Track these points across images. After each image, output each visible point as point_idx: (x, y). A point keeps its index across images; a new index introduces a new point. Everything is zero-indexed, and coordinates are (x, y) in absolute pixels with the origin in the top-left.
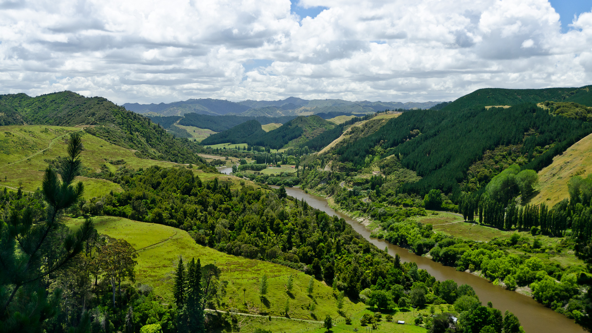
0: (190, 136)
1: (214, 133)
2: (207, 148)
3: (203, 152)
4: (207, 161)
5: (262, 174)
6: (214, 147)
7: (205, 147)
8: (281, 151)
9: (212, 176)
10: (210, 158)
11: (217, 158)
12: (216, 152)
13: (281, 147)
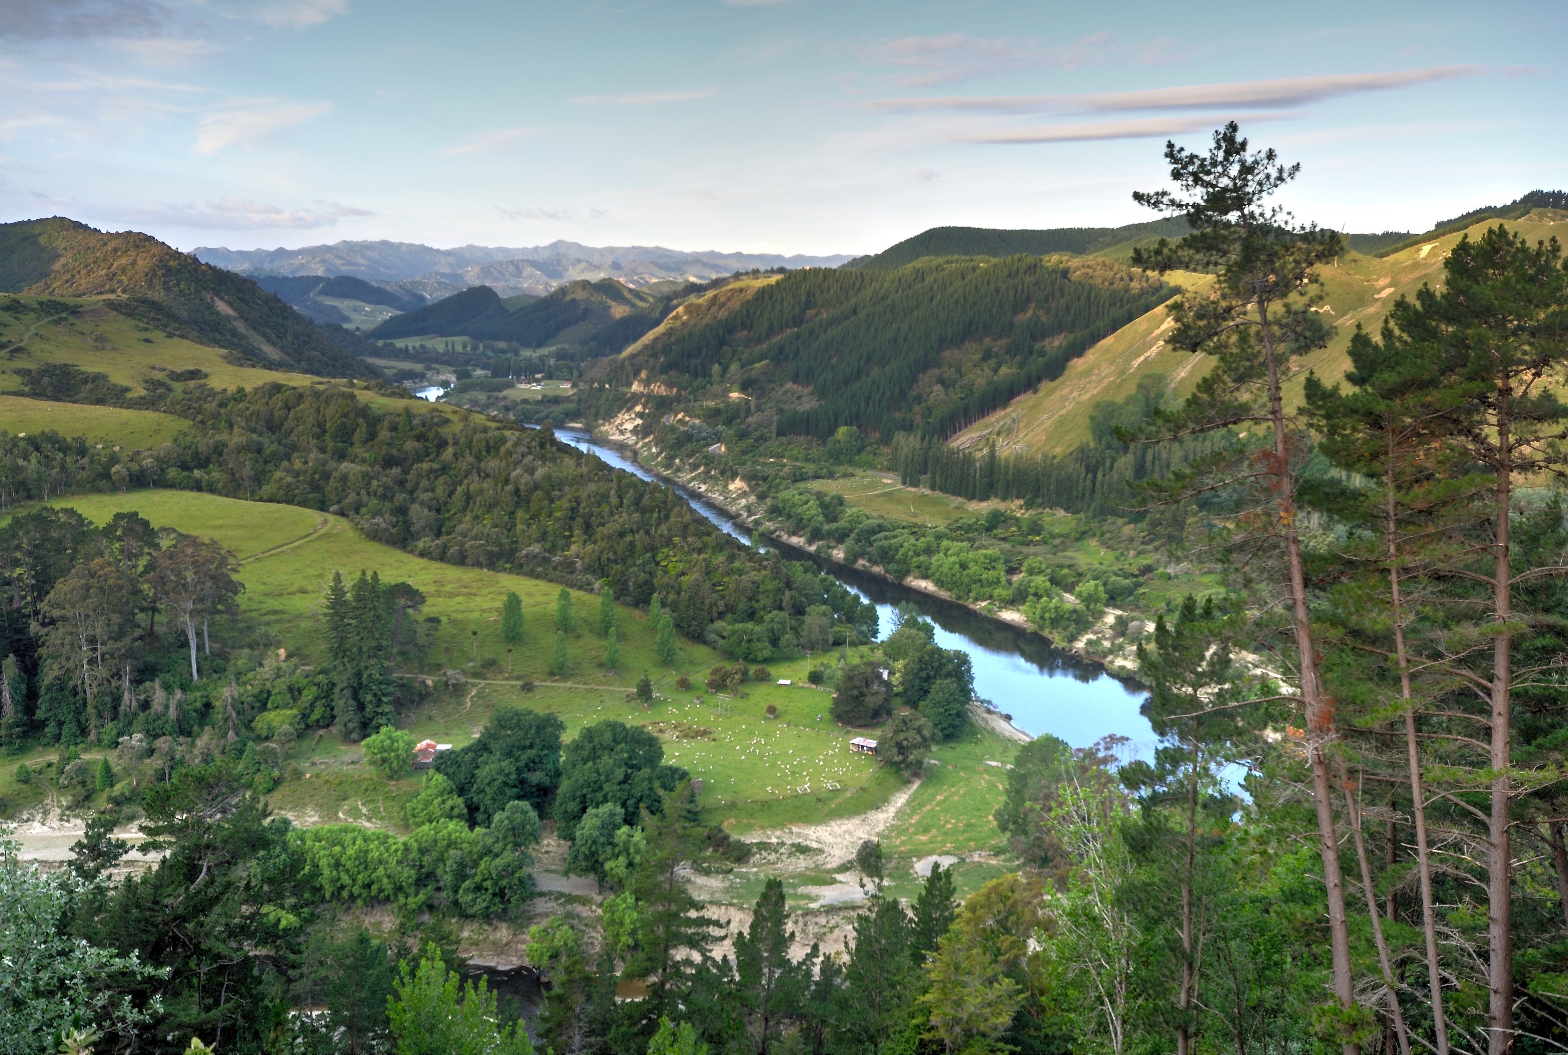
0: (347, 319)
1: (399, 313)
2: (385, 345)
3: (376, 353)
4: (386, 371)
5: (505, 398)
6: (400, 344)
7: (380, 343)
8: (544, 351)
9: (398, 404)
10: (390, 366)
11: (407, 366)
12: (404, 354)
13: (540, 344)
